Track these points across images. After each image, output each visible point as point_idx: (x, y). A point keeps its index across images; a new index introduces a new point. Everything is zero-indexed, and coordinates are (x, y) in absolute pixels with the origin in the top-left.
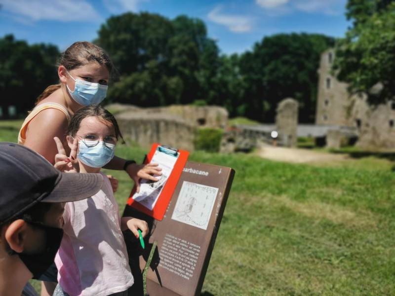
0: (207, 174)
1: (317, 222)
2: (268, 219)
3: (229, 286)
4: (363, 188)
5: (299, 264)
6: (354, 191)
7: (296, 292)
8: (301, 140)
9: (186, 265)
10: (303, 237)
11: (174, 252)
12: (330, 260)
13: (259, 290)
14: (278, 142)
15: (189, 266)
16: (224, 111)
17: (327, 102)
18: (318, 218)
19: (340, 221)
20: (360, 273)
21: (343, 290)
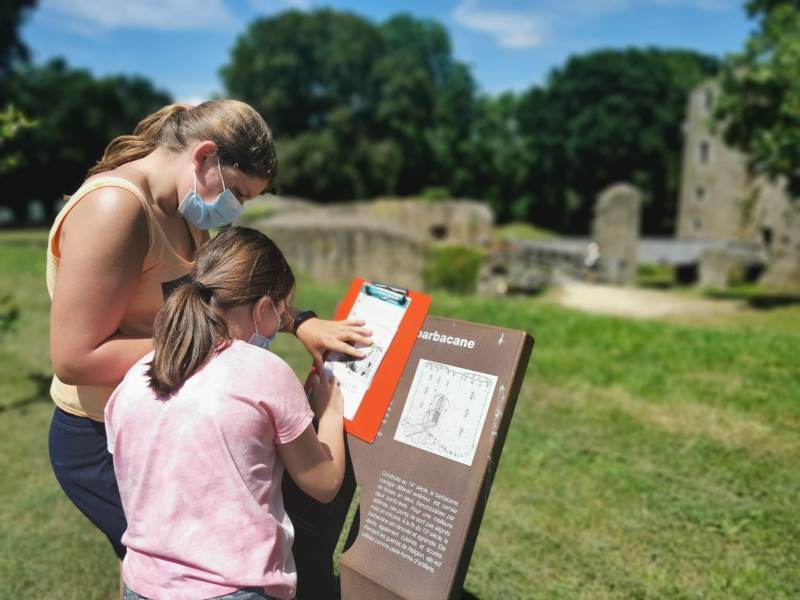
1: (691, 443)
2: (584, 436)
3: (507, 575)
4: (786, 372)
5: (653, 532)
6: (767, 378)
7: (649, 593)
8: (644, 271)
9: (426, 541)
10: (660, 475)
11: (400, 512)
12: (719, 527)
13: (570, 587)
15: (433, 544)
17: (700, 192)
18: (692, 435)
19: (739, 442)
20: (786, 555)
21: (750, 590)
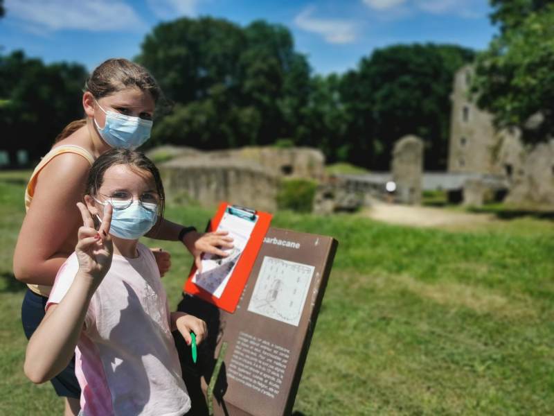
0: (297, 246)
1: (453, 311)
2: (383, 307)
3: (330, 403)
4: (517, 262)
5: (428, 371)
6: (505, 267)
7: (425, 411)
8: (427, 195)
9: (269, 377)
10: (433, 333)
11: (252, 359)
12: (472, 366)
13: (373, 409)
14: (395, 198)
15: (273, 379)
16: (318, 155)
17: (463, 141)
18: (454, 305)
19: (486, 310)
20: (516, 384)
21: (492, 408)
